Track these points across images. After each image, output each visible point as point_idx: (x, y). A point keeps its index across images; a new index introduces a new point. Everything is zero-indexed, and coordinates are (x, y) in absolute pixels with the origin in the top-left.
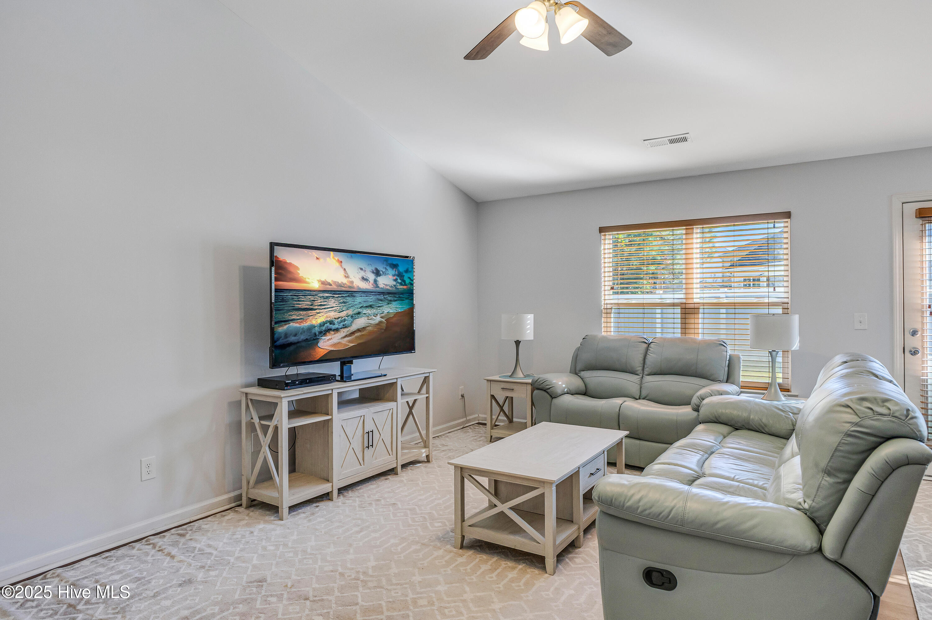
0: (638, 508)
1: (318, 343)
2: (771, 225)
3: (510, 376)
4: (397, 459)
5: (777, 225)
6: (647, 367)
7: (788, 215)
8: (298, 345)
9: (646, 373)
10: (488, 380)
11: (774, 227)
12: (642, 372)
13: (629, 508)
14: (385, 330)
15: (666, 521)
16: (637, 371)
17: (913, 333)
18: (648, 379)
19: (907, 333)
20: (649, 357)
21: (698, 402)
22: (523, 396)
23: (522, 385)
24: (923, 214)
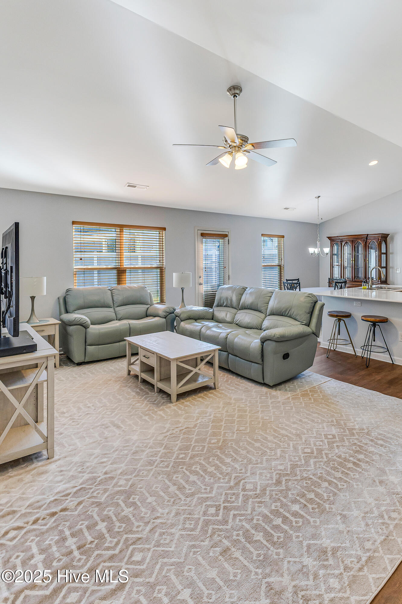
2: (158, 233)
3: (28, 322)
5: (161, 233)
6: (116, 303)
9: (115, 306)
12: (113, 306)
16: (111, 305)
17: (200, 277)
18: (117, 309)
19: (199, 278)
20: (115, 298)
21: (164, 314)
22: (52, 333)
23: (51, 326)
24: (203, 235)
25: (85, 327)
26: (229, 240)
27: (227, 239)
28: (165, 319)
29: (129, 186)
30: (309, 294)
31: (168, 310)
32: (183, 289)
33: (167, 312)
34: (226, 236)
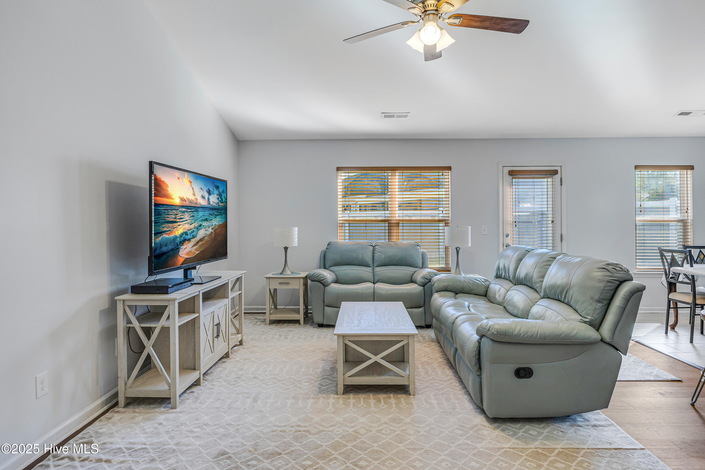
0: (520, 335)
1: (179, 251)
2: (441, 174)
3: (281, 274)
4: (228, 345)
5: (445, 174)
6: (376, 262)
7: (449, 168)
8: (168, 254)
9: (375, 265)
10: (267, 278)
11: (443, 175)
12: (372, 265)
13: (516, 335)
14: (214, 239)
15: (536, 338)
16: (370, 264)
17: (507, 236)
18: (377, 269)
19: (505, 236)
20: (377, 255)
21: (422, 280)
22: (297, 287)
23: (296, 279)
24: (512, 173)
25: (323, 285)
26: (561, 179)
27: (557, 177)
28: (422, 288)
29: (385, 117)
30: (608, 264)
31: (428, 276)
32: (458, 249)
33: (426, 279)
34: (555, 172)
